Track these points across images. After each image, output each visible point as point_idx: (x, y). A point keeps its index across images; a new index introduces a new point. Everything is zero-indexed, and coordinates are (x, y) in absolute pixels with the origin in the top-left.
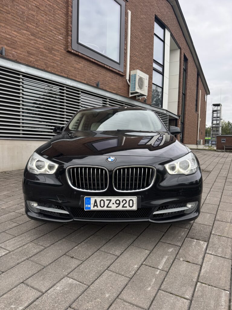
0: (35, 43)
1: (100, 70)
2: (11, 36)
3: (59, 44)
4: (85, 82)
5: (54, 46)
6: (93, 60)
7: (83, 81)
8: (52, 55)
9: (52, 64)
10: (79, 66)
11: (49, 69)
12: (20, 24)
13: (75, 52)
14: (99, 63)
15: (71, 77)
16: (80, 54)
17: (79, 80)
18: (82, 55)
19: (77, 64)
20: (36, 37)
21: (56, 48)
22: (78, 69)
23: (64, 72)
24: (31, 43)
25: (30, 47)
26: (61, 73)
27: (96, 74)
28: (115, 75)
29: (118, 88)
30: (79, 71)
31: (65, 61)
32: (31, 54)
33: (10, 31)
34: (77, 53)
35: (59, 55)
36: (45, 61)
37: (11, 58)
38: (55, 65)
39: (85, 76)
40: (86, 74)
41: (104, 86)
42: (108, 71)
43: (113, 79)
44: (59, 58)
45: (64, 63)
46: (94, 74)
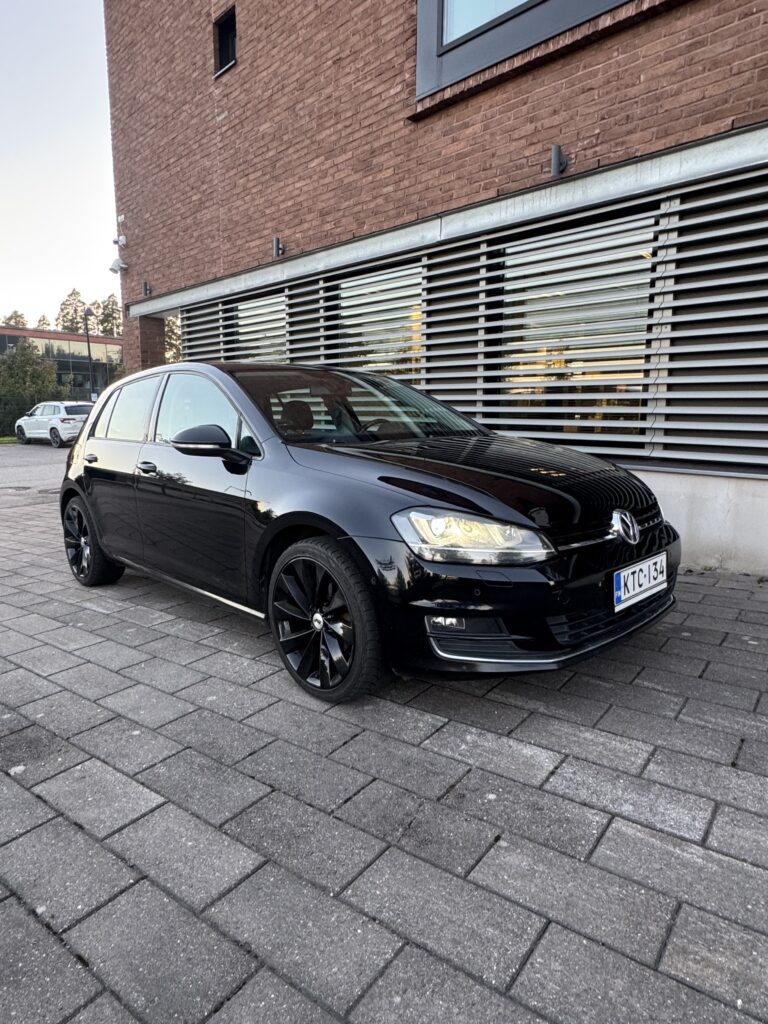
0: (333, 175)
1: (585, 68)
2: (292, 198)
3: (390, 120)
4: (492, 193)
5: (378, 138)
6: (518, 62)
7: (483, 196)
8: (370, 178)
9: (372, 205)
10: (462, 144)
11: (365, 227)
12: (306, 151)
13: (428, 104)
14: (552, 47)
15: (429, 209)
16: (448, 94)
17: (464, 202)
18: (457, 90)
19: (454, 140)
20: (336, 156)
21: (383, 141)
22: (460, 156)
23: (408, 205)
24: (327, 180)
25: (324, 197)
26: (399, 215)
27: (555, 112)
30: (462, 166)
31: (409, 163)
32: (327, 214)
33: (291, 188)
34: (438, 99)
35: (392, 158)
36: (356, 209)
37: (294, 252)
38: (380, 201)
39: (491, 167)
40: (493, 155)
41: (612, 143)
42: (648, 30)
43: (702, 44)
44: (389, 171)
45: (407, 176)
46: (539, 124)
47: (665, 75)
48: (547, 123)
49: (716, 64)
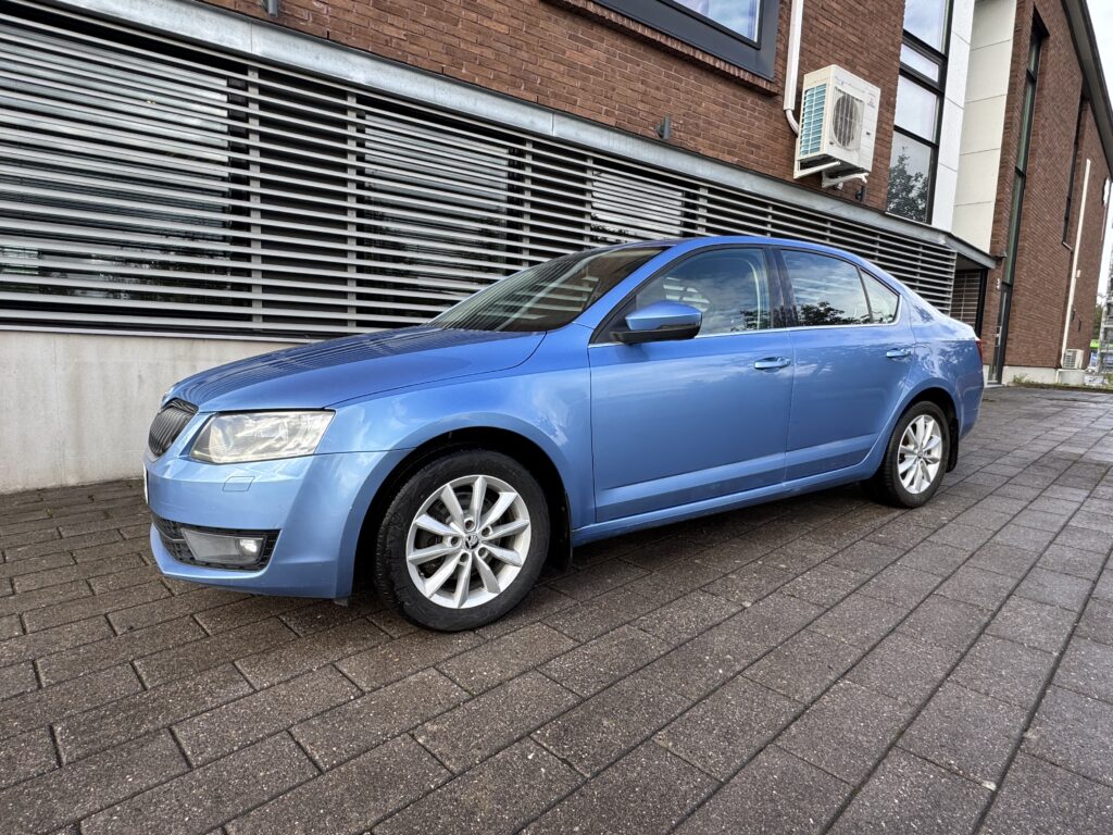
1: (675, 71)
4: (612, 122)
6: (647, 33)
7: (603, 119)
8: (474, 15)
9: (476, 50)
10: (587, 60)
11: (464, 71)
14: (669, 43)
15: (552, 100)
17: (586, 114)
19: (579, 50)
22: (583, 68)
23: (526, 80)
26: (514, 85)
27: (658, 89)
28: (739, 93)
29: (749, 144)
30: (586, 79)
31: (529, 36)
32: (390, 11)
35: (505, 15)
38: (489, 53)
39: (611, 98)
40: (614, 90)
41: (689, 136)
42: (707, 77)
43: (727, 107)
44: (503, 26)
45: (525, 48)
46: (648, 89)
47: (713, 112)
48: (653, 92)
49: (732, 123)
